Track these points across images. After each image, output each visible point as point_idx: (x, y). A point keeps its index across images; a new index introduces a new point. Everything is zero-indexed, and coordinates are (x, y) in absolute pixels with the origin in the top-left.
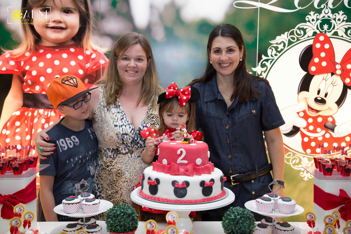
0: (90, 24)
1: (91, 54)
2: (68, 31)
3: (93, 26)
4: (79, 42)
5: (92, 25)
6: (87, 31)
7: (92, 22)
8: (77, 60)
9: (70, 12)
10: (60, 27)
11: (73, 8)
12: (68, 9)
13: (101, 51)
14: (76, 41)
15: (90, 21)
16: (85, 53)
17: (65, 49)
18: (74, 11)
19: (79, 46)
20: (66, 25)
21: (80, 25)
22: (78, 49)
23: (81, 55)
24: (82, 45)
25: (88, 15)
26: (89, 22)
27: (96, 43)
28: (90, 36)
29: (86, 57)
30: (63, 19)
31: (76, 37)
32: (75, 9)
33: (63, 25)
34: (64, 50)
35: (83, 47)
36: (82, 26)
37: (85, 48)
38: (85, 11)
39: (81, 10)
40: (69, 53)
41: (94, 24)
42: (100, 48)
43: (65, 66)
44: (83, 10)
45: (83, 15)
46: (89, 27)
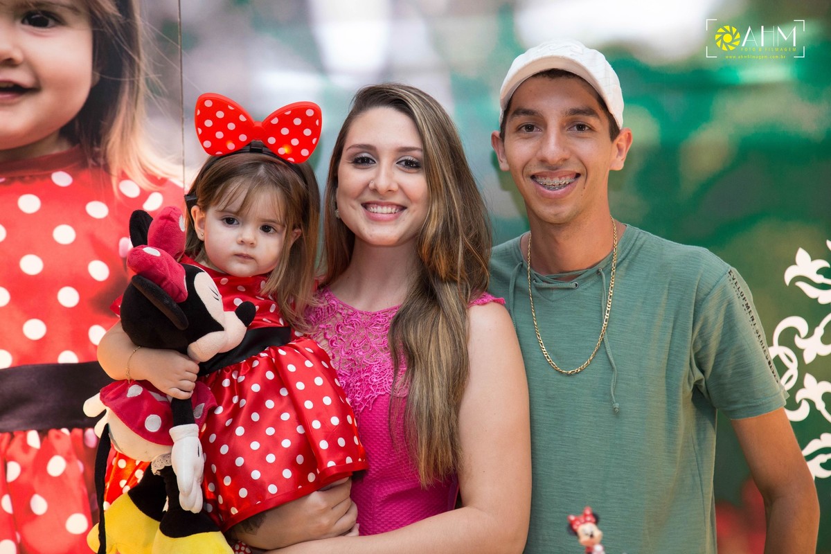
0: (139, 70)
1: (144, 195)
2: (45, 99)
3: (152, 76)
4: (92, 146)
5: (147, 74)
6: (125, 98)
7: (145, 61)
8: (79, 219)
9: (51, 22)
10: (9, 82)
11: (63, 6)
12: (44, 8)
13: (184, 182)
14: (79, 141)
15: (136, 58)
16: (115, 189)
17: (31, 176)
18: (68, 16)
19: (91, 162)
20: (37, 77)
21: (93, 75)
22: (86, 175)
23: (99, 199)
24: (105, 157)
25: (129, 31)
26: (132, 61)
27: (165, 150)
28: (137, 121)
29: (120, 206)
30: (23, 52)
31: (77, 125)
32: (74, 9)
33: (20, 76)
34: (27, 178)
35: (107, 168)
36: (102, 79)
37: (115, 172)
38: (118, 14)
39: (97, 13)
40: (49, 194)
41: (156, 70)
42: (181, 167)
43: (30, 250)
44: (107, 13)
45: (109, 31)
46: (132, 83)
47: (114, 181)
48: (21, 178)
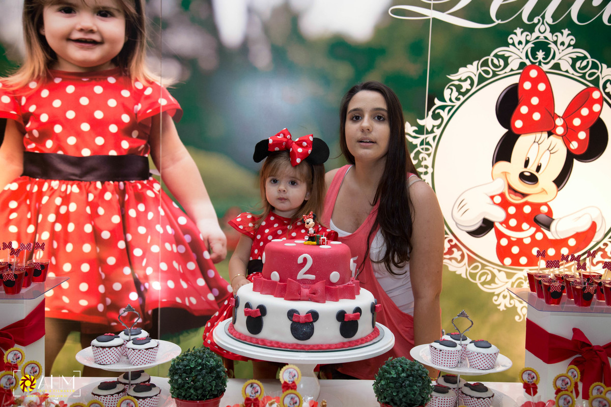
0: (144, 37)
1: (145, 88)
2: (106, 47)
3: (149, 39)
4: (124, 67)
5: (147, 39)
6: (138, 48)
7: (146, 33)
9: (109, 15)
10: (91, 39)
11: (114, 9)
12: (106, 10)
13: (161, 84)
14: (119, 65)
15: (143, 31)
16: (133, 85)
18: (116, 13)
19: (123, 74)
20: (102, 38)
21: (125, 38)
22: (122, 79)
23: (126, 89)
24: (129, 72)
25: (140, 20)
26: (141, 33)
27: (153, 70)
28: (143, 58)
29: (135, 93)
30: (97, 27)
31: (118, 58)
32: (118, 10)
33: (96, 37)
34: (98, 79)
35: (130, 76)
36: (129, 40)
37: (133, 78)
38: (136, 13)
39: (128, 13)
41: (151, 37)
42: (160, 78)
43: (98, 108)
44: (132, 13)
45: (132, 20)
46: (141, 42)
47: (133, 82)
48: (95, 79)
